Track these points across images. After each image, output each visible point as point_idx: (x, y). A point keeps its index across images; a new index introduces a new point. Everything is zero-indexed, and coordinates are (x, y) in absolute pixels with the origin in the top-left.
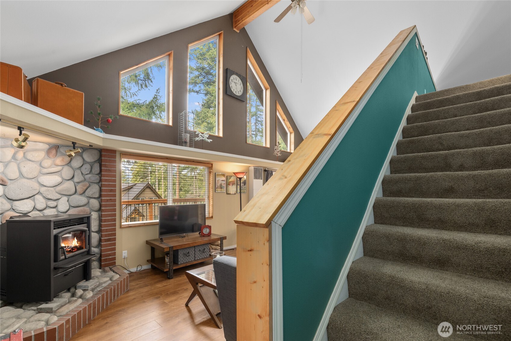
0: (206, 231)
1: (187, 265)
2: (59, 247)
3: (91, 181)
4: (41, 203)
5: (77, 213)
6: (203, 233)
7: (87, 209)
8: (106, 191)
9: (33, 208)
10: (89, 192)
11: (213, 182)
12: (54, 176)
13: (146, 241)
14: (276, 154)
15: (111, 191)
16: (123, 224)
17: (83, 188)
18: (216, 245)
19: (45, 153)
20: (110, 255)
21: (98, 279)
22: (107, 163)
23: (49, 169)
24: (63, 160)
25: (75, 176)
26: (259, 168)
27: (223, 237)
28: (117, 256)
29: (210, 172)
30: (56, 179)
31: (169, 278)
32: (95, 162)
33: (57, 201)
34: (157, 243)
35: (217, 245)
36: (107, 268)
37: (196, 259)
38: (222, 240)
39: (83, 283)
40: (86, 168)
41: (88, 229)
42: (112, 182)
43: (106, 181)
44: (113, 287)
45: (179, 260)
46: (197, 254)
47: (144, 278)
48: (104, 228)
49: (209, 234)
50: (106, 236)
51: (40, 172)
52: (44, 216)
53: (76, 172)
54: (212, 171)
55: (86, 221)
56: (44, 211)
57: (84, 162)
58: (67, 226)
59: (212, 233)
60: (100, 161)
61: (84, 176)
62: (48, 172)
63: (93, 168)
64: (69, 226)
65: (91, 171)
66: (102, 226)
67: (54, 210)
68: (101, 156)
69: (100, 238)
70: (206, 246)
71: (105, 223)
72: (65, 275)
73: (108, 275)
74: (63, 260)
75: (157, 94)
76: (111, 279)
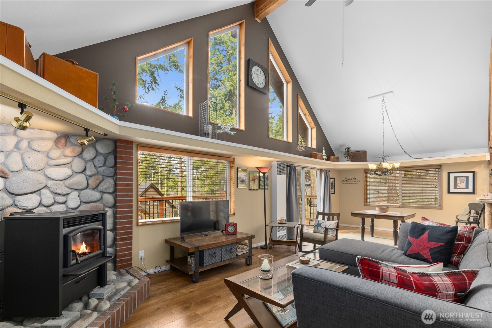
0: (231, 229)
1: (214, 267)
2: (69, 250)
3: (105, 175)
4: (47, 197)
5: (89, 209)
6: (228, 232)
7: (100, 205)
8: (122, 185)
9: (38, 204)
10: (103, 187)
11: (235, 177)
12: (64, 168)
13: (165, 240)
14: (300, 149)
15: (127, 185)
16: (140, 221)
17: (96, 182)
18: (242, 244)
19: (53, 142)
20: (125, 255)
21: (114, 284)
22: (122, 155)
23: (58, 160)
24: (73, 151)
25: (87, 168)
26: (282, 163)
27: (252, 236)
28: (134, 256)
29: (231, 167)
30: (65, 172)
31: (195, 282)
32: (109, 153)
33: (66, 196)
34: (178, 242)
35: (244, 244)
36: (123, 271)
37: (222, 260)
38: (250, 239)
39: (97, 291)
40: (99, 160)
41: (103, 227)
42: (128, 176)
43: (122, 174)
44: (133, 295)
45: (205, 261)
46: (224, 255)
47: (165, 282)
48: (119, 226)
49: (235, 233)
50: (121, 234)
51: (47, 164)
52: (51, 212)
53: (88, 164)
54: (233, 165)
55: (100, 218)
56: (51, 207)
57: (98, 154)
58: (79, 224)
59: (237, 231)
60: (115, 152)
61: (98, 169)
62: (56, 164)
63: (107, 160)
64: (81, 224)
65: (105, 164)
66: (118, 224)
67: (63, 206)
68: (116, 147)
69: (114, 236)
70: (233, 245)
71: (120, 221)
72: (76, 282)
73: (125, 279)
74: (74, 265)
75: (164, 96)
76: (129, 284)
